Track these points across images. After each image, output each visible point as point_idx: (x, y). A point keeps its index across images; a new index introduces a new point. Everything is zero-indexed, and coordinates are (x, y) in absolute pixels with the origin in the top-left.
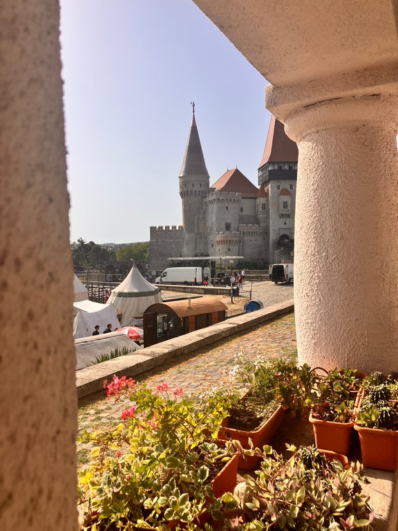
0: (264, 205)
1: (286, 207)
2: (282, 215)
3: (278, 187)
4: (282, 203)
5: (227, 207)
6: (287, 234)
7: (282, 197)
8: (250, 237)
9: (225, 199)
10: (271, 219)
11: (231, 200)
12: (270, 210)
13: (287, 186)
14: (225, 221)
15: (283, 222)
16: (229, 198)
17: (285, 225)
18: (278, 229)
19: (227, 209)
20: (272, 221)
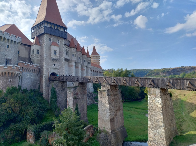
0: (38, 51)
1: (56, 54)
2: (53, 59)
3: (50, 40)
4: (53, 51)
5: (8, 46)
6: (55, 72)
8: (28, 73)
9: (7, 39)
10: (44, 61)
11: (12, 40)
12: (44, 54)
13: (56, 41)
14: (6, 57)
15: (53, 64)
16: (10, 39)
17: (54, 66)
18: (50, 68)
19: (8, 47)
20: (46, 62)
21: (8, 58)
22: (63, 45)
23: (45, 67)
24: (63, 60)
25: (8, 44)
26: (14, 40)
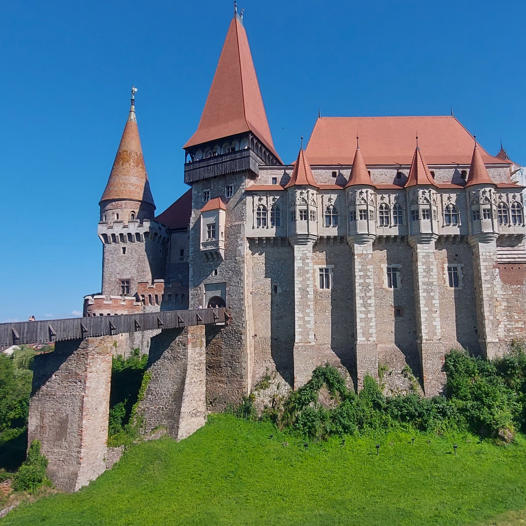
1: (214, 236)
3: (206, 196)
4: (205, 229)
6: (220, 295)
7: (205, 216)
9: (117, 234)
10: (190, 265)
11: (129, 235)
12: (191, 246)
13: (222, 191)
14: (118, 277)
15: (213, 269)
16: (125, 232)
17: (215, 277)
18: (203, 286)
19: (124, 253)
20: (193, 269)
21: (125, 277)
23: (192, 283)
25: (124, 246)
26: (133, 233)
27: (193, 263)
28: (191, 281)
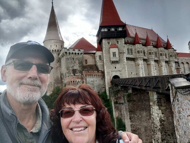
0: (100, 57)
1: (115, 56)
2: (113, 62)
3: (109, 43)
4: (112, 54)
6: (117, 74)
7: (111, 49)
8: (91, 79)
9: (71, 53)
10: (105, 65)
12: (104, 59)
13: (115, 42)
14: (72, 68)
15: (114, 67)
16: (74, 52)
17: (115, 69)
18: (111, 72)
19: (73, 60)
20: (106, 66)
21: (75, 68)
22: (123, 44)
24: (124, 61)
25: (73, 57)
26: (77, 53)
27: (106, 64)
28: (106, 70)
